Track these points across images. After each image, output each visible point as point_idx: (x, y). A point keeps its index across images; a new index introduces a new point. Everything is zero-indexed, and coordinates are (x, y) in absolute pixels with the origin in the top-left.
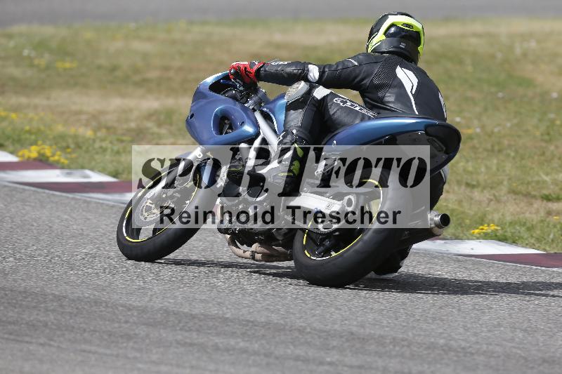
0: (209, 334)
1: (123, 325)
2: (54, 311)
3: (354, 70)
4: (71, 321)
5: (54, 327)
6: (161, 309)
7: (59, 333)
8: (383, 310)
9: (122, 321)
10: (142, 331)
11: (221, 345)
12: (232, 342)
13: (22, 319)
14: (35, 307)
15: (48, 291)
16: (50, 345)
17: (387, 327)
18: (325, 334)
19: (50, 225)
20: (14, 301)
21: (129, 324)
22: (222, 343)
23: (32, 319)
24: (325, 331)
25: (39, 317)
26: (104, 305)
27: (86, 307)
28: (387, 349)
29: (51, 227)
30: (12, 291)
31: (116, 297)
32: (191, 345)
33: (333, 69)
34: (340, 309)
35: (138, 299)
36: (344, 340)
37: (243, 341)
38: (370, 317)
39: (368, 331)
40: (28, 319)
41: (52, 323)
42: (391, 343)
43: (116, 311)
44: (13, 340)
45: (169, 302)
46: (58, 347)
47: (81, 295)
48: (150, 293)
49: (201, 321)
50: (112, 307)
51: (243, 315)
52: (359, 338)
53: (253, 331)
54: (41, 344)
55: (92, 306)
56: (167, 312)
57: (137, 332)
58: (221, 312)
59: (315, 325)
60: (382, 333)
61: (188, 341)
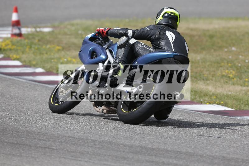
0: (161, 157)
1: (122, 153)
2: (91, 147)
3: (148, 32)
4: (99, 151)
5: (91, 154)
6: (139, 146)
7: (94, 156)
8: (238, 147)
9: (122, 151)
10: (130, 155)
11: (165, 162)
12: (171, 161)
13: (77, 150)
14: (83, 145)
15: (89, 138)
16: (90, 162)
17: (240, 154)
18: (212, 157)
19: (90, 108)
20: (74, 142)
21: (125, 153)
22: (166, 161)
23: (82, 150)
24: (212, 156)
25: (85, 149)
26: (114, 144)
27: (106, 145)
28: (240, 164)
29: (90, 110)
30: (73, 138)
31: (119, 140)
32: (153, 162)
33: (139, 32)
34: (219, 146)
35: (129, 142)
36: (220, 160)
37: (176, 160)
38: (232, 150)
39: (231, 156)
40: (80, 150)
41: (91, 152)
42: (241, 161)
43: (119, 147)
44: (73, 159)
45: (143, 143)
46: (93, 163)
47: (103, 140)
48: (134, 139)
49: (157, 151)
50: (117, 145)
51: (175, 149)
52: (227, 159)
53: (180, 156)
54: (86, 161)
55: (108, 145)
56: (141, 147)
57: (128, 156)
58: (166, 148)
59: (207, 153)
60: (237, 157)
61: (151, 160)
